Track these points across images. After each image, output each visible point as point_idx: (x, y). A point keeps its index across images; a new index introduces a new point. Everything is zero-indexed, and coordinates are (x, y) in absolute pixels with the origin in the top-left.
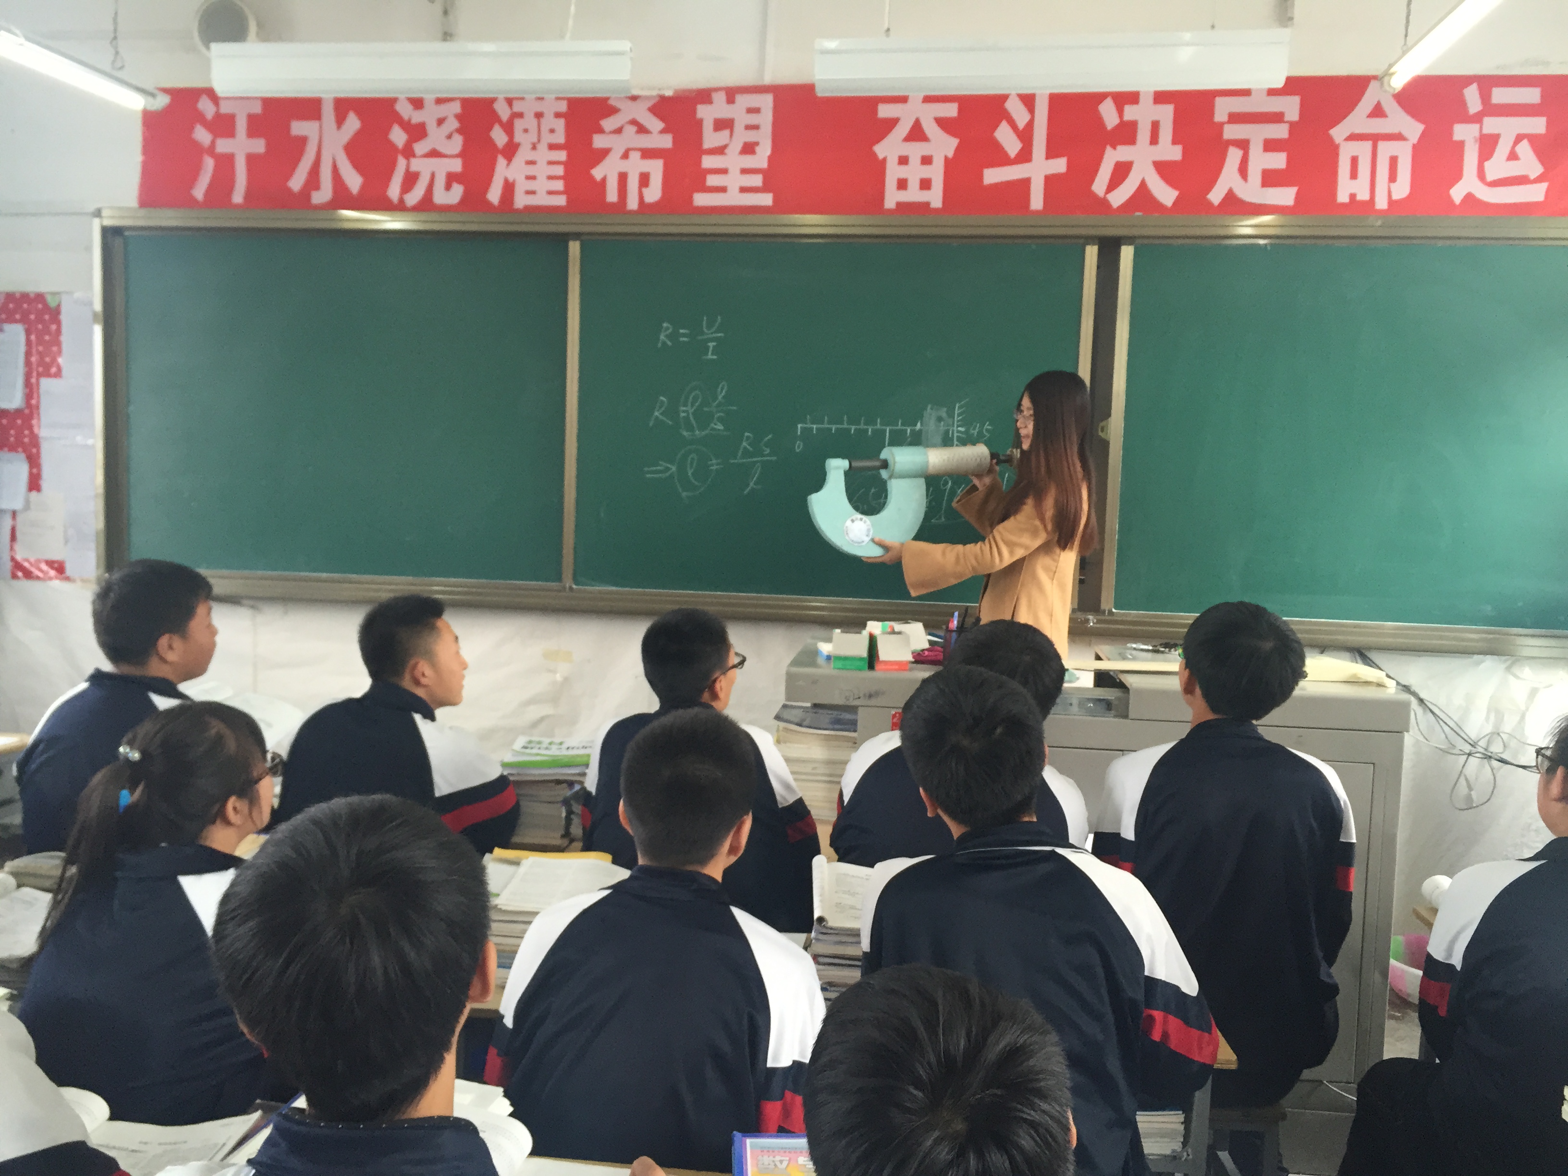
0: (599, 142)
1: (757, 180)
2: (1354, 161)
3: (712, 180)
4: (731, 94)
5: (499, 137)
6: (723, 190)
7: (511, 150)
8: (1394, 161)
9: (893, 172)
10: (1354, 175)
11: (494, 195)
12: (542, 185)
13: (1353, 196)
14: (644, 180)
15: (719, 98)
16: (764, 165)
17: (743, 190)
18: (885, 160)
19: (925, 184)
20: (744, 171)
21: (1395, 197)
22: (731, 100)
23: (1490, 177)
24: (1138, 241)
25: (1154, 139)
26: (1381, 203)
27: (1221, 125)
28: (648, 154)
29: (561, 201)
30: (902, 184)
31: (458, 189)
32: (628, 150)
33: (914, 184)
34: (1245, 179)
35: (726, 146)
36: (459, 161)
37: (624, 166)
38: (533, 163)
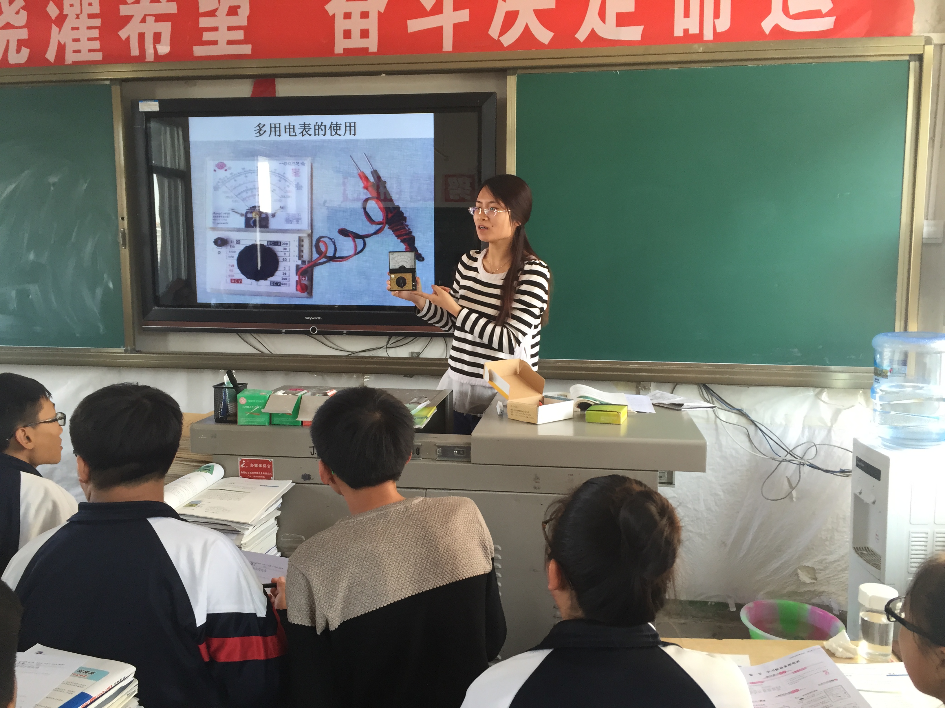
0: (124, 10)
1: (239, 35)
2: (687, 3)
3: (207, 36)
5: (52, 10)
6: (215, 43)
7: (61, 20)
8: (717, 3)
9: (340, 25)
10: (687, 14)
11: (51, 55)
12: (85, 45)
13: (686, 31)
14: (157, 37)
16: (245, 23)
17: (230, 42)
18: (334, 15)
19: (365, 34)
20: (230, 28)
21: (719, 30)
23: (792, 12)
24: (520, 72)
26: (708, 35)
28: (159, 18)
29: (99, 56)
30: (347, 34)
31: (25, 52)
32: (145, 16)
33: (356, 34)
34: (604, 21)
35: (216, 10)
36: (25, 30)
37: (143, 28)
38: (77, 29)
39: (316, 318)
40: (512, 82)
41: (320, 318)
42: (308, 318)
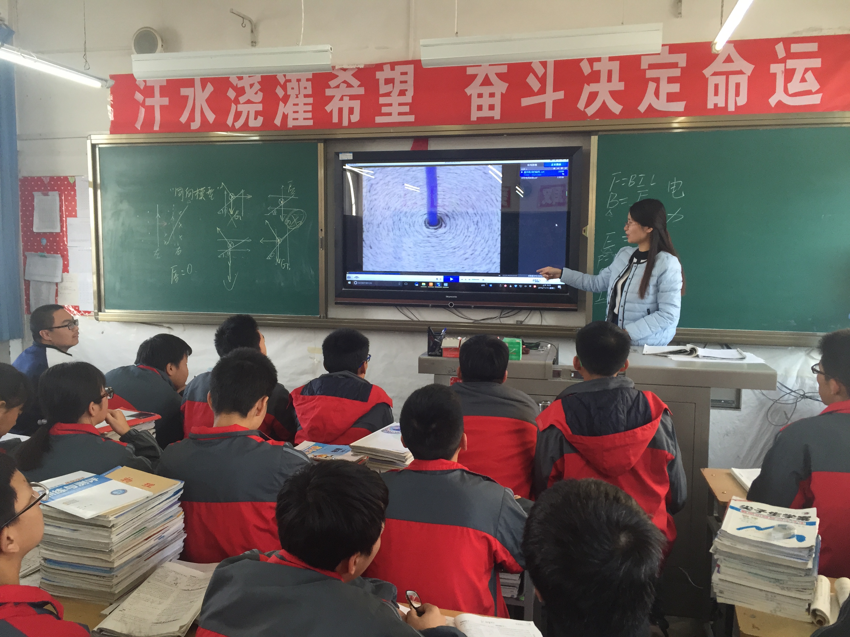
0: (328, 92)
1: (406, 109)
2: (716, 86)
3: (385, 110)
4: (393, 65)
5: (280, 92)
6: (390, 114)
7: (286, 99)
8: (738, 86)
9: (475, 102)
10: (716, 94)
11: (278, 121)
12: (301, 115)
13: (716, 105)
14: (351, 111)
15: (387, 68)
16: (410, 101)
17: (400, 114)
18: (471, 95)
19: (492, 107)
20: (400, 104)
21: (739, 104)
22: (393, 69)
23: (790, 92)
24: (600, 133)
25: (609, 80)
26: (731, 108)
27: (645, 70)
28: (352, 98)
29: (310, 123)
30: (480, 108)
31: (260, 119)
32: (343, 96)
33: (485, 107)
34: (658, 98)
35: (391, 92)
36: (261, 105)
37: (341, 104)
38: (297, 105)
39: (453, 297)
40: (594, 139)
41: (456, 297)
42: (448, 297)
